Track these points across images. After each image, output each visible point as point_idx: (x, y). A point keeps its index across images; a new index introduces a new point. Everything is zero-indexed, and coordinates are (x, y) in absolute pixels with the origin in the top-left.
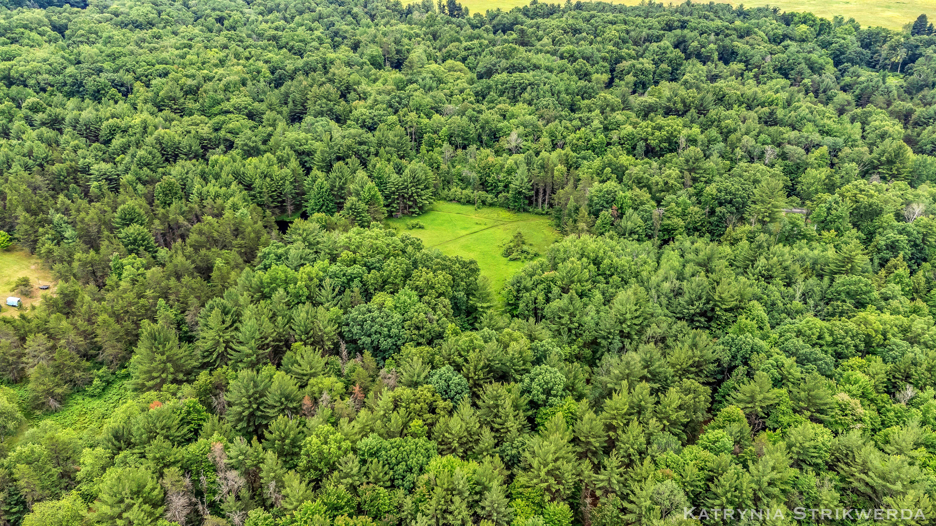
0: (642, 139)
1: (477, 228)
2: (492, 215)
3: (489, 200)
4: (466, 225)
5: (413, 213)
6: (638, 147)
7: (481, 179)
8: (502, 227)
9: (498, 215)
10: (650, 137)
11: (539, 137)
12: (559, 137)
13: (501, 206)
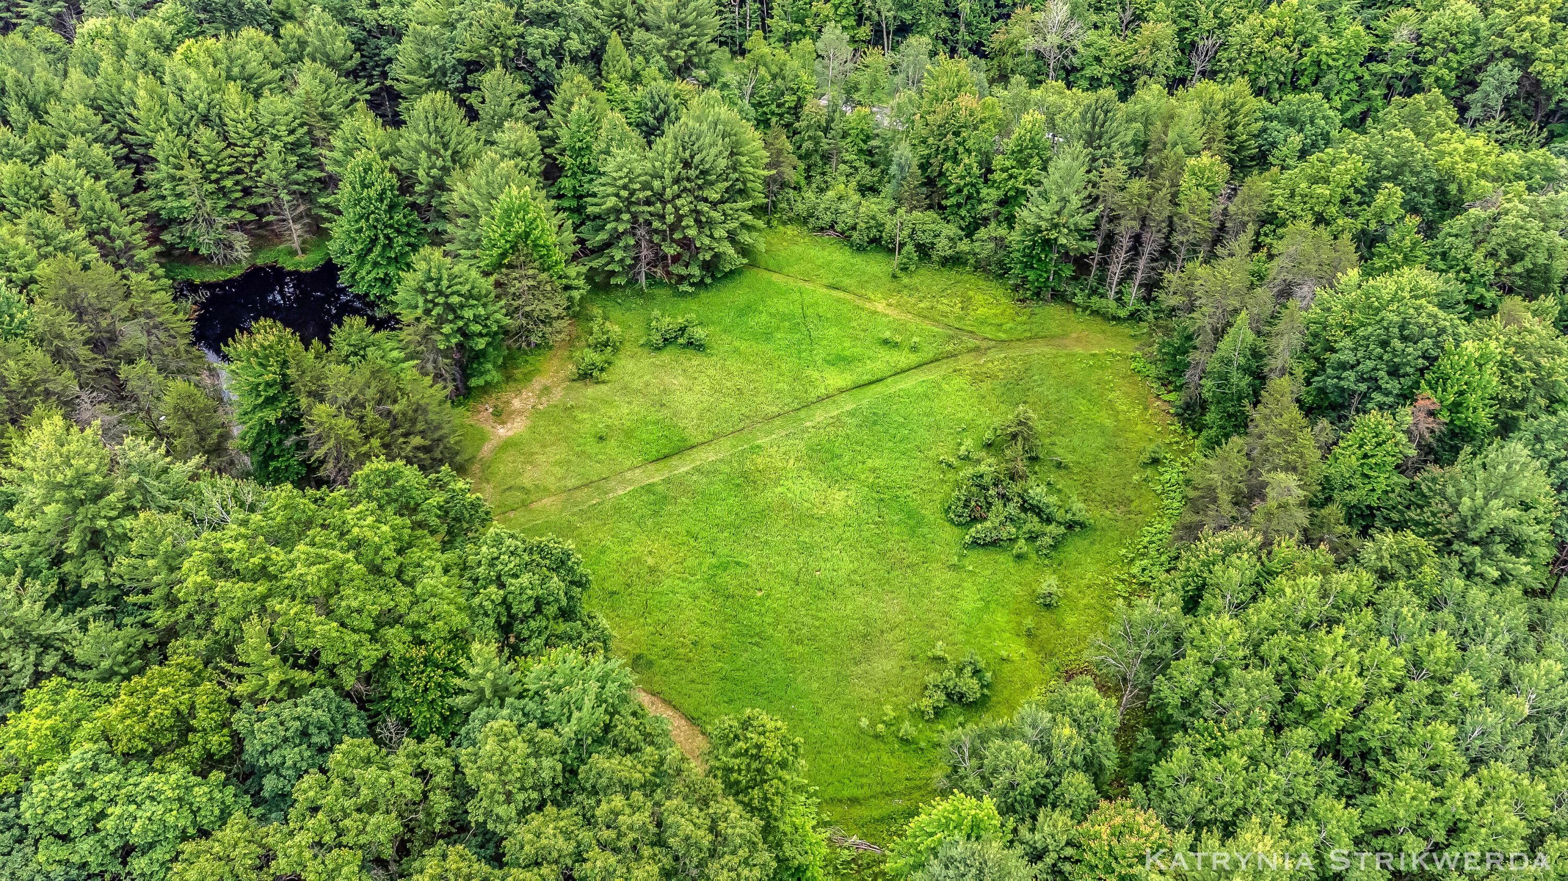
0: (1507, 53)
1: (884, 360)
2: (943, 305)
3: (943, 247)
4: (848, 347)
5: (681, 279)
6: (1488, 82)
7: (923, 167)
8: (966, 363)
9: (967, 302)
10: (1544, 52)
11: (1139, 17)
12: (1208, 23)
13: (981, 267)
